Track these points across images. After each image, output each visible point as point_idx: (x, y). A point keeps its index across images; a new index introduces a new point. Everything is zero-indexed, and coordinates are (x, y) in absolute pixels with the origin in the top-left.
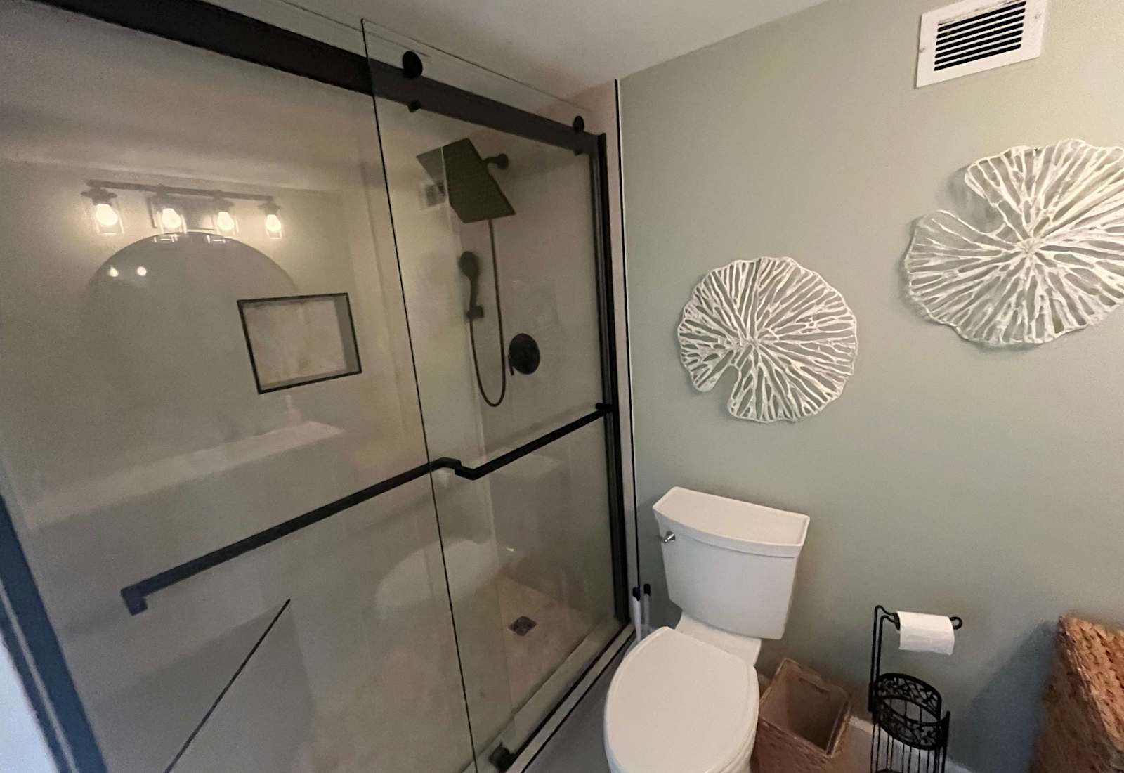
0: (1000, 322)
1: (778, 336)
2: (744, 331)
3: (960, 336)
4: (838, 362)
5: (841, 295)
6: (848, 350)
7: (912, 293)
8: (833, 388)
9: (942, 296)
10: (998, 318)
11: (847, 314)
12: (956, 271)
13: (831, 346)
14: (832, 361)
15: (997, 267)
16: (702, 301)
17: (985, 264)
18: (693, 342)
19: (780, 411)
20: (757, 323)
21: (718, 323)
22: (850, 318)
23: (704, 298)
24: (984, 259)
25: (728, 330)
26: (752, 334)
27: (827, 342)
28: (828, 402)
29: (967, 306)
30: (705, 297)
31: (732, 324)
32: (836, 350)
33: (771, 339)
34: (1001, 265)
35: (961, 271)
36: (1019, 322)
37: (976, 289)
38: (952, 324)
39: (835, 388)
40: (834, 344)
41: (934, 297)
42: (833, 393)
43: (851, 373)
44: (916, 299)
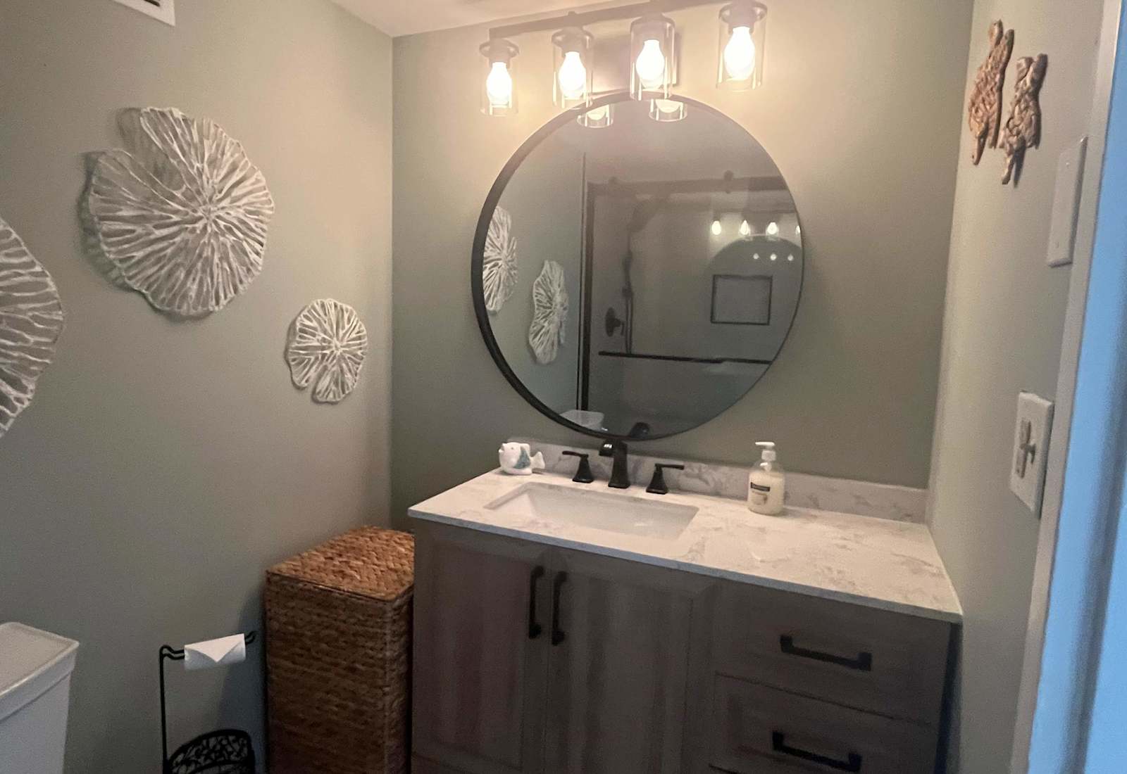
0: (190, 288)
3: (151, 305)
4: (37, 343)
5: (20, 239)
6: (53, 322)
7: (105, 248)
8: (23, 389)
9: (139, 254)
10: (189, 284)
11: (38, 269)
12: (150, 226)
13: (27, 318)
14: (26, 341)
15: (187, 228)
17: (176, 223)
22: (42, 274)
24: (175, 218)
27: (20, 311)
28: (17, 413)
29: (158, 271)
32: (36, 324)
34: (190, 226)
35: (156, 227)
36: (205, 290)
37: (169, 251)
38: (144, 291)
39: (26, 387)
40: (30, 314)
41: (129, 255)
42: (21, 395)
43: (52, 359)
44: (112, 256)
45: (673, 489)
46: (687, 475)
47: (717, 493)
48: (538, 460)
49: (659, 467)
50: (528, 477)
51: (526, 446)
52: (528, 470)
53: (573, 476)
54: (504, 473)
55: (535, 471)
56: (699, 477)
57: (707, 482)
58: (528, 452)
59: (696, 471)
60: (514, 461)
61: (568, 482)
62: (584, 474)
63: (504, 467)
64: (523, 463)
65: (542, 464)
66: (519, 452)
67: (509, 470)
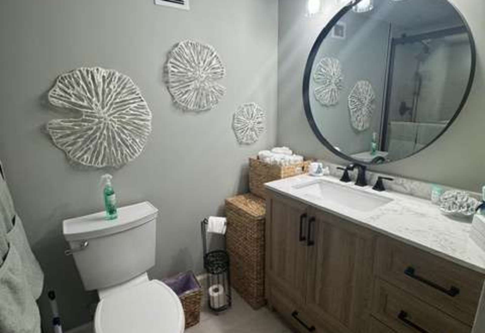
1: (116, 129)
2: (108, 110)
16: (109, 79)
18: (82, 82)
19: (70, 148)
20: (116, 115)
21: (103, 94)
23: (111, 79)
25: (103, 101)
26: (109, 116)
30: (113, 80)
31: (108, 103)
33: (113, 126)
45: (388, 189)
46: (396, 183)
47: (411, 194)
48: (326, 170)
49: (380, 178)
50: (321, 177)
51: (321, 164)
52: (321, 174)
53: (340, 178)
54: (311, 175)
55: (324, 175)
56: (402, 184)
57: (405, 188)
58: (321, 167)
59: (401, 182)
60: (315, 170)
61: (337, 181)
62: (346, 178)
63: (311, 172)
64: (319, 171)
65: (328, 172)
66: (317, 167)
67: (313, 174)
